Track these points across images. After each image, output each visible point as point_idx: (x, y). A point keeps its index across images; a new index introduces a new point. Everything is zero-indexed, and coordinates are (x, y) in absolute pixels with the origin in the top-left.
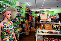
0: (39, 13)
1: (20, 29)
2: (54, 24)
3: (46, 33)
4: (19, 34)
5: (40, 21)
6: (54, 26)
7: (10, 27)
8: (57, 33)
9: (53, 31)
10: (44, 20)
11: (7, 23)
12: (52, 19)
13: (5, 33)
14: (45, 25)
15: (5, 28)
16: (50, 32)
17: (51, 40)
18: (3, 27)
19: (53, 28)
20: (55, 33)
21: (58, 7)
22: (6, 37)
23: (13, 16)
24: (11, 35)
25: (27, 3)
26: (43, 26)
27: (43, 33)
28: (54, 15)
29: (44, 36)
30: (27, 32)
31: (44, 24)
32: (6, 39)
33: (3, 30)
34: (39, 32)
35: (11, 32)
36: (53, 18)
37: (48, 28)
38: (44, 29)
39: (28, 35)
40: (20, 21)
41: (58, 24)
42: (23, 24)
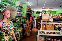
0: (41, 13)
1: (21, 29)
2: (56, 24)
3: (47, 33)
5: (42, 21)
6: (57, 27)
7: (9, 27)
8: (59, 33)
9: (55, 31)
10: (46, 20)
11: (6, 23)
12: (54, 20)
13: (4, 33)
14: (47, 25)
15: (4, 28)
16: (52, 32)
18: (2, 27)
19: (55, 29)
20: (57, 33)
21: (61, 6)
22: (5, 37)
23: (13, 16)
24: (10, 35)
25: (29, 3)
26: (44, 26)
27: (45, 33)
28: (57, 15)
29: (46, 37)
30: (28, 32)
31: (45, 25)
32: (5, 39)
33: (2, 30)
34: (41, 32)
35: (10, 32)
36: (55, 18)
37: (49, 29)
38: (46, 29)
39: (29, 35)
40: (21, 21)
41: (61, 25)
42: (24, 25)
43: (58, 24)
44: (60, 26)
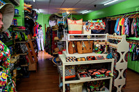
4: (15, 71)
5: (69, 34)
14: (79, 43)
16: (90, 57)
17: (92, 73)
21: (95, 6)
28: (96, 23)
30: (32, 63)
36: (93, 28)
37: (84, 51)
40: (15, 37)
43: (100, 41)
44: (103, 44)
